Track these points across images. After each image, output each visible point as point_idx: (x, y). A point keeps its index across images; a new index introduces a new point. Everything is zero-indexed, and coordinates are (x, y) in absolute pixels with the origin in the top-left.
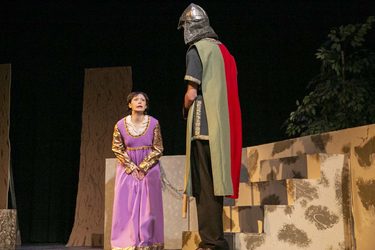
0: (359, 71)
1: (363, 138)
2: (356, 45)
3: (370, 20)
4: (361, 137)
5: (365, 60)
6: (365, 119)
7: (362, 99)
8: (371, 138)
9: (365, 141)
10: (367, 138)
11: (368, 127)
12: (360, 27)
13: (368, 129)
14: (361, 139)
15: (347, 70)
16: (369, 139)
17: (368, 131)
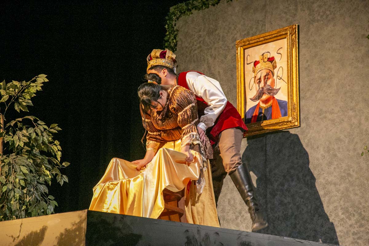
0: (22, 144)
1: (14, 236)
2: (21, 110)
3: (42, 78)
4: (10, 235)
5: (31, 130)
6: (23, 210)
7: (22, 183)
8: (24, 237)
9: (15, 240)
10: (18, 237)
11: (22, 221)
12: (28, 87)
13: (22, 224)
14: (11, 238)
15: (5, 142)
16: (21, 238)
17: (21, 226)
